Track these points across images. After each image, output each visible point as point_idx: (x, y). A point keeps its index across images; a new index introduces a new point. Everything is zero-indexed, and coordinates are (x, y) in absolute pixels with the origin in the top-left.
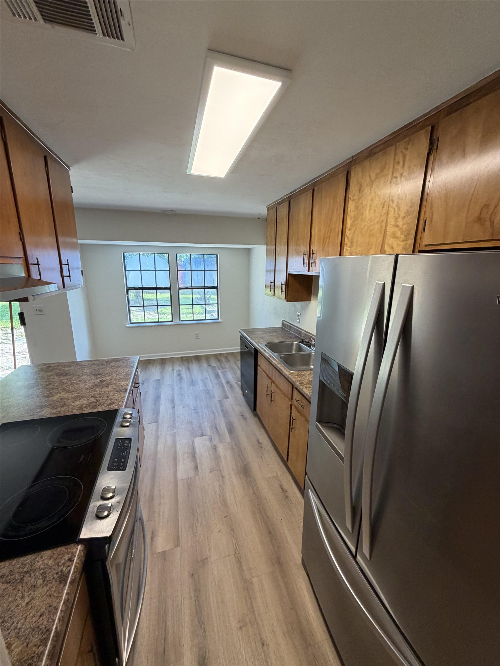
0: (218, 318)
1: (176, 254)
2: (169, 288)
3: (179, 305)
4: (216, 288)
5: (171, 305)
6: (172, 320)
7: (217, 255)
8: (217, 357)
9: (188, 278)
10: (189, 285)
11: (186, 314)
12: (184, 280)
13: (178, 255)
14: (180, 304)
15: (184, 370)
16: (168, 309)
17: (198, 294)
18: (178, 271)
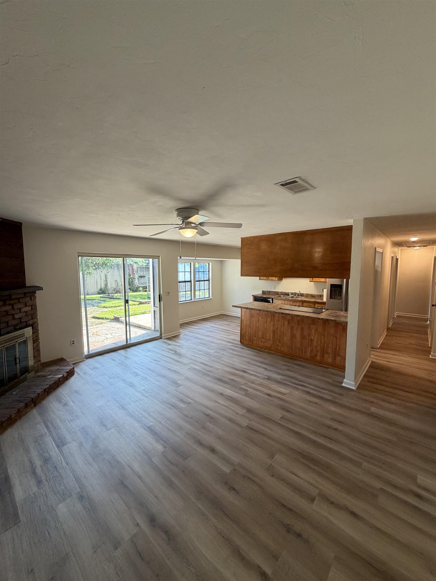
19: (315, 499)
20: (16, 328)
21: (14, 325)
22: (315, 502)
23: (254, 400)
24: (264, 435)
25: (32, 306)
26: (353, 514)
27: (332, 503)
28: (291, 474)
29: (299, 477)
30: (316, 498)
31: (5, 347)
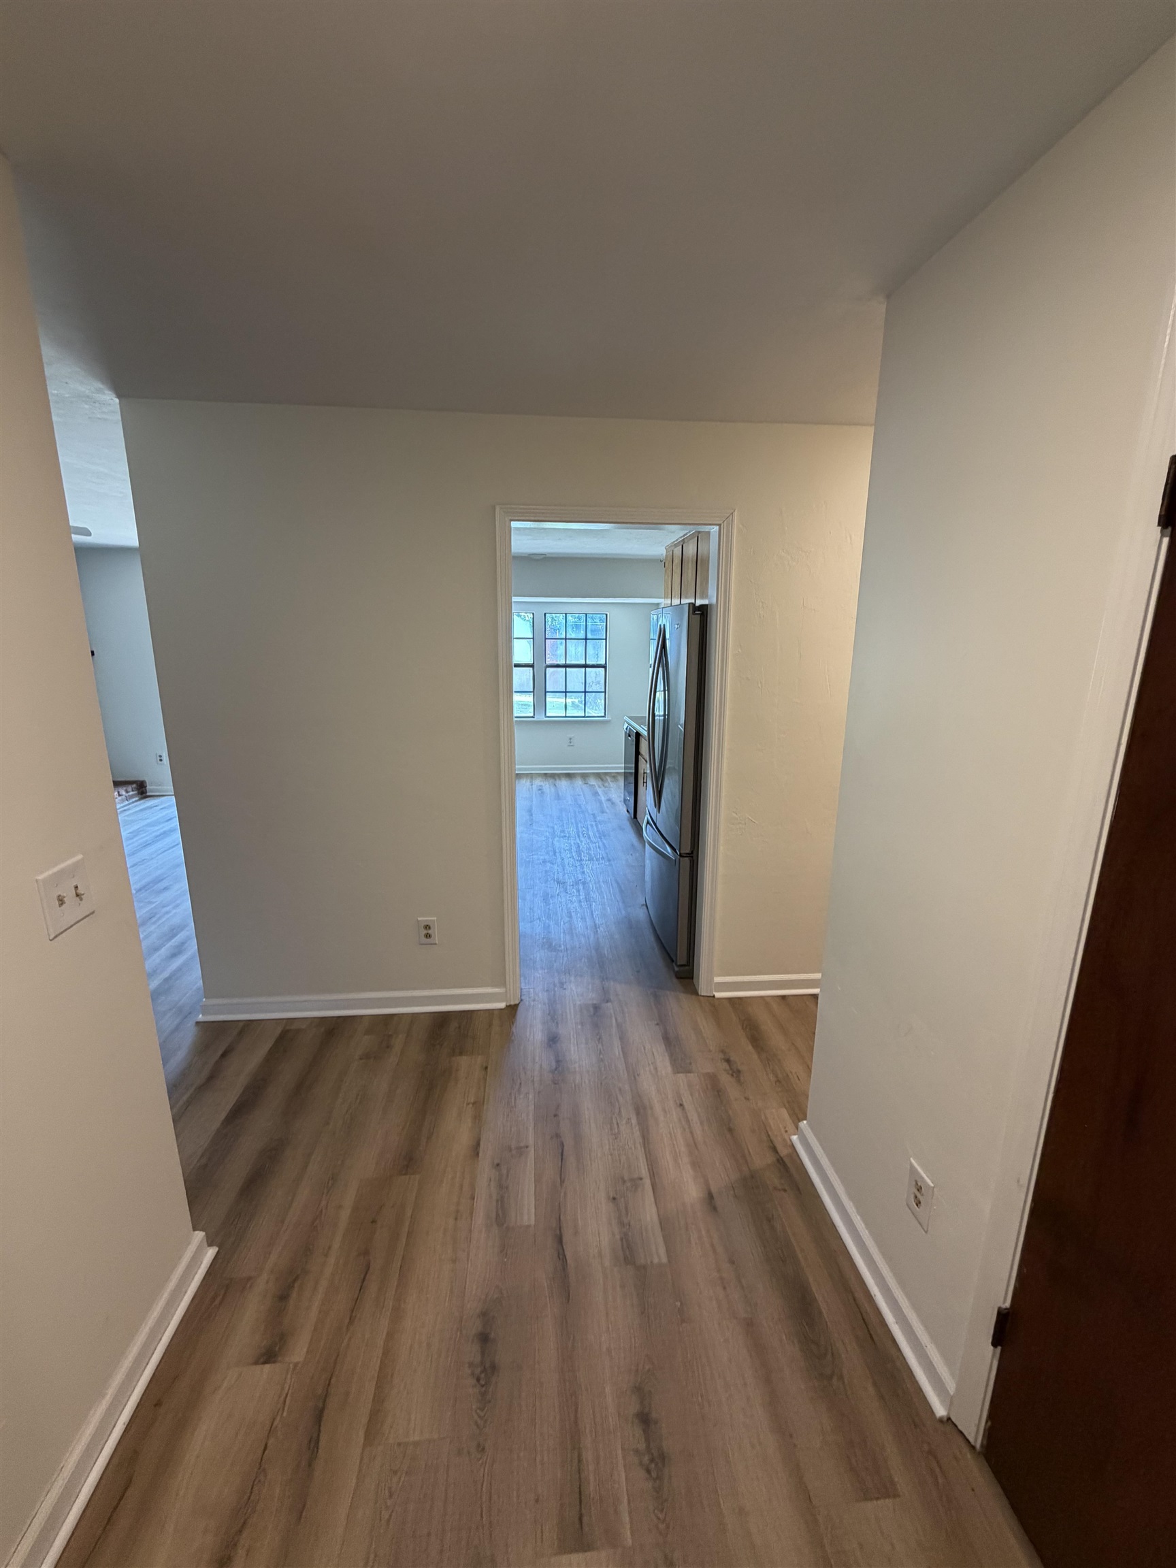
0: (605, 714)
1: (545, 614)
2: (532, 666)
3: (546, 692)
4: (604, 667)
5: (533, 692)
6: (534, 715)
7: (606, 615)
8: (599, 776)
9: (561, 650)
10: (562, 662)
11: (555, 706)
12: (555, 654)
13: (547, 615)
14: (547, 690)
15: (547, 786)
16: (529, 699)
17: (576, 675)
18: (546, 639)
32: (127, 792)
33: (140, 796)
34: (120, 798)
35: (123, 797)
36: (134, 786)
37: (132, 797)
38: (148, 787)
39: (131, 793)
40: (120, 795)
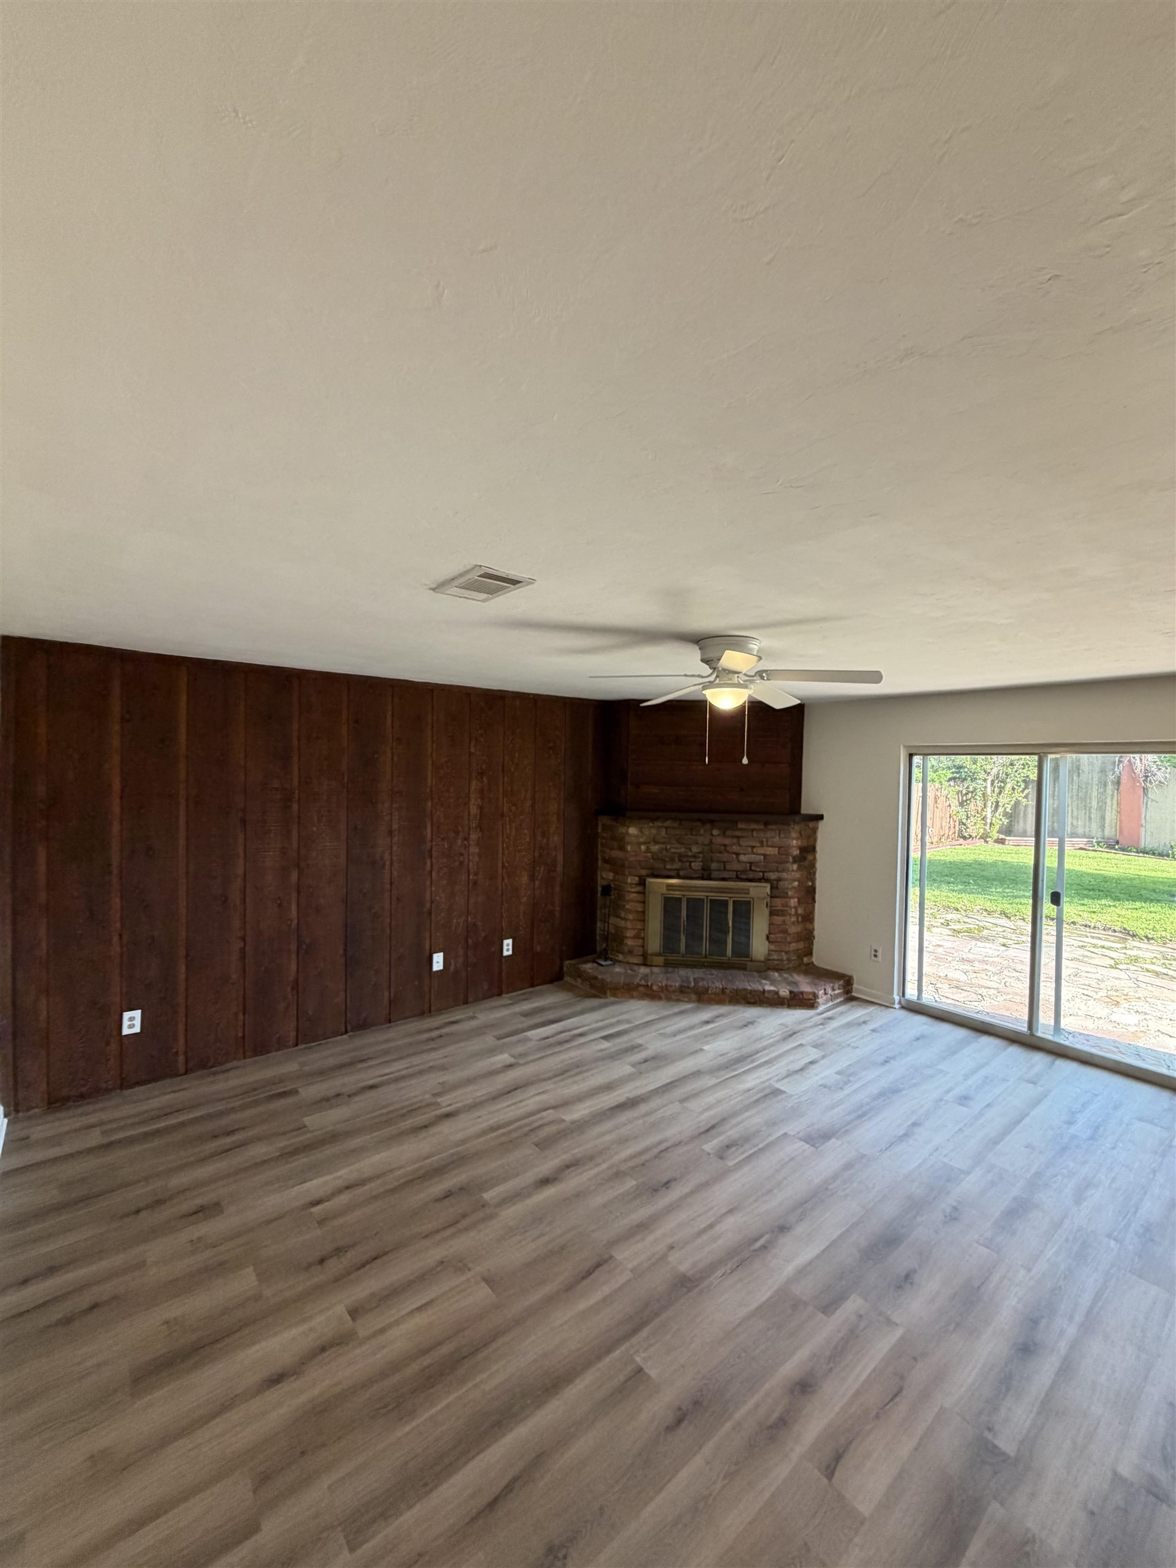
19: (354, 1319)
20: (740, 876)
21: (737, 871)
22: (347, 1314)
23: (759, 1311)
24: (569, 1288)
25: (780, 848)
26: (276, 1380)
27: (323, 1349)
28: (427, 1299)
29: (412, 1312)
30: (351, 1322)
31: (710, 898)
32: (833, 990)
33: (845, 996)
34: (825, 997)
35: (829, 996)
36: (841, 982)
37: (837, 996)
38: (855, 986)
39: (837, 992)
40: (826, 994)
